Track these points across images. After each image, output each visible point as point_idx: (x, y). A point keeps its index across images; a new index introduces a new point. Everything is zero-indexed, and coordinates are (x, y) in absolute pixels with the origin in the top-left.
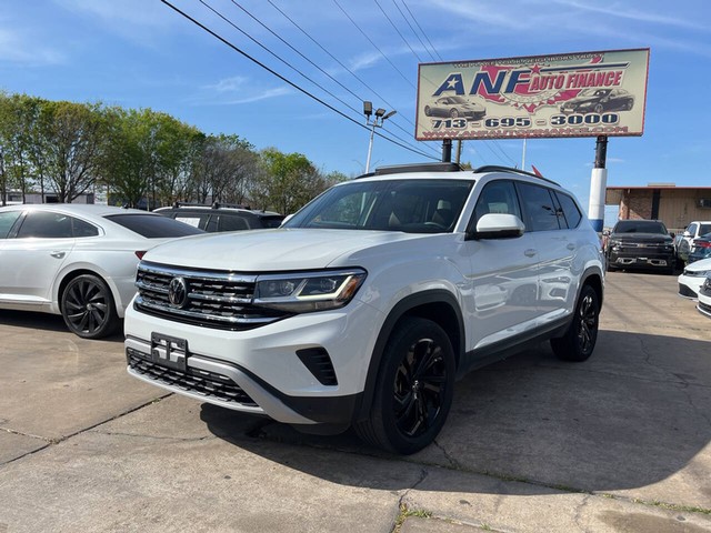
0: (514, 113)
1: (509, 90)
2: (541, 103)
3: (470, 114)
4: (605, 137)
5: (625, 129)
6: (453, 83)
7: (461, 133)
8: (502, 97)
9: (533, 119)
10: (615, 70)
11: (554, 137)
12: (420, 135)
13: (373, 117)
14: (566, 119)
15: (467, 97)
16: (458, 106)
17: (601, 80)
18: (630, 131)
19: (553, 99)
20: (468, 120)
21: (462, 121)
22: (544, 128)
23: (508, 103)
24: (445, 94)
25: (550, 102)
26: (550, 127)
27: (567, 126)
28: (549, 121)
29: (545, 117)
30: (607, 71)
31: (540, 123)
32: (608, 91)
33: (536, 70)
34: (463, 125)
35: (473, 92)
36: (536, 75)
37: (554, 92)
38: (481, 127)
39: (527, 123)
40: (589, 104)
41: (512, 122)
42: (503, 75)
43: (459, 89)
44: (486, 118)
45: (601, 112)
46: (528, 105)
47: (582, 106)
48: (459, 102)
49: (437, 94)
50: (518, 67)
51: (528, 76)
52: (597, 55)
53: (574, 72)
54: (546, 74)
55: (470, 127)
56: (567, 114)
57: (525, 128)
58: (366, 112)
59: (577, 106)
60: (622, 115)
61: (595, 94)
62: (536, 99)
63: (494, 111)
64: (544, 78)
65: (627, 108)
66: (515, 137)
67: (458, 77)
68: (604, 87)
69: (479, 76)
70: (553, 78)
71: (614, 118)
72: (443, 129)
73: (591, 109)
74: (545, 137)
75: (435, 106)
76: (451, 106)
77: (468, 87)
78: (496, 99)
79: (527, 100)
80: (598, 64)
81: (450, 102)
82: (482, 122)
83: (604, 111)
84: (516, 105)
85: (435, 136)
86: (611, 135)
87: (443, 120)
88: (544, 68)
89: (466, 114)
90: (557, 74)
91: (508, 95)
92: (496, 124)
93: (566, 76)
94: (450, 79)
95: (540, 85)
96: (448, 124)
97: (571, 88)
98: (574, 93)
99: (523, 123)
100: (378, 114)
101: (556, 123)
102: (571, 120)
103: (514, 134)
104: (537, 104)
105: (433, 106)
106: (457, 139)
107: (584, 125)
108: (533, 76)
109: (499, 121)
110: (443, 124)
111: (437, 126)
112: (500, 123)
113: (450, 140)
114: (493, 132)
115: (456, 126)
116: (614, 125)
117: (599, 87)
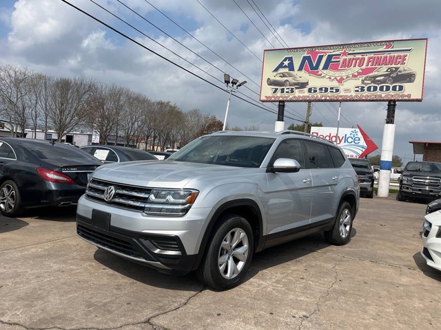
0: (328, 84)
1: (325, 67)
2: (348, 77)
3: (297, 84)
4: (395, 101)
5: (409, 95)
6: (286, 63)
7: (291, 97)
8: (320, 73)
9: (341, 88)
10: (402, 54)
11: (356, 101)
12: (263, 98)
13: (230, 85)
14: (366, 89)
15: (296, 72)
16: (290, 79)
17: (392, 60)
18: (412, 98)
19: (356, 74)
20: (296, 88)
21: (292, 89)
22: (349, 94)
23: (324, 77)
24: (281, 70)
25: (354, 76)
26: (353, 94)
27: (366, 93)
28: (353, 89)
29: (350, 86)
30: (396, 54)
31: (346, 90)
32: (397, 69)
33: (345, 54)
34: (292, 91)
35: (300, 69)
36: (345, 57)
37: (357, 69)
39: (337, 91)
40: (382, 78)
41: (326, 90)
42: (321, 58)
43: (291, 67)
44: (309, 87)
45: (391, 84)
46: (338, 78)
47: (378, 79)
48: (290, 75)
49: (276, 70)
50: (332, 52)
51: (338, 58)
52: (389, 43)
53: (372, 55)
54: (352, 57)
55: (297, 93)
56: (366, 84)
57: (336, 94)
58: (226, 82)
59: (374, 79)
60: (406, 85)
61: (387, 71)
62: (344, 74)
63: (314, 82)
64: (350, 59)
65: (411, 81)
66: (328, 101)
67: (290, 59)
68: (393, 66)
69: (305, 58)
70: (357, 59)
71: (401, 88)
72: (279, 94)
73: (384, 81)
74: (350, 101)
75: (274, 78)
76: (285, 79)
77: (297, 64)
78: (316, 74)
79: (337, 74)
80: (389, 49)
81: (284, 76)
82: (306, 90)
83: (393, 83)
84: (330, 78)
85: (273, 99)
86: (398, 100)
87: (279, 88)
88: (350, 52)
89: (295, 84)
90: (360, 56)
91: (325, 71)
92: (315, 91)
93: (366, 58)
94: (285, 60)
95: (347, 64)
96: (282, 91)
97: (369, 66)
98: (371, 70)
99: (334, 91)
100: (234, 83)
101: (358, 91)
102: (369, 89)
103: (328, 98)
104: (345, 78)
105: (272, 78)
106: (288, 101)
107: (378, 92)
108: (342, 58)
109: (318, 89)
110: (279, 91)
111: (275, 92)
112: (318, 91)
113: (283, 102)
114: (313, 97)
115: (288, 92)
116: (400, 93)
117: (390, 66)
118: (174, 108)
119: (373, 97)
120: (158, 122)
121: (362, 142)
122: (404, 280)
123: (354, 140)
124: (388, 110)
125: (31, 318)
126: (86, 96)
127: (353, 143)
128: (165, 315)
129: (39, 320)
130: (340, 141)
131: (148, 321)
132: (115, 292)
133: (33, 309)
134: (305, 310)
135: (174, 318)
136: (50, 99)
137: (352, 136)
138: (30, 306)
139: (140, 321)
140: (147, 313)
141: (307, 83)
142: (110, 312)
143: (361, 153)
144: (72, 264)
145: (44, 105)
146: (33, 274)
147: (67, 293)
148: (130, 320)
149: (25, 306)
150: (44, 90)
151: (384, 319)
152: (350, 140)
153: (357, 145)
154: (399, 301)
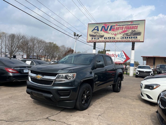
0: (111, 36)
1: (110, 30)
2: (118, 33)
4: (134, 42)
5: (139, 40)
6: (96, 28)
7: (98, 41)
8: (108, 32)
9: (116, 37)
10: (136, 25)
11: (121, 42)
12: (88, 41)
13: (76, 36)
14: (124, 38)
15: (99, 32)
17: (133, 28)
18: (140, 41)
19: (121, 32)
20: (100, 37)
22: (118, 40)
23: (109, 33)
24: (94, 31)
25: (120, 33)
26: (120, 39)
27: (124, 39)
28: (120, 38)
29: (119, 37)
30: (134, 26)
31: (118, 38)
32: (135, 31)
33: (117, 25)
34: (98, 39)
35: (101, 31)
37: (121, 31)
38: (103, 39)
39: (114, 38)
40: (130, 34)
41: (110, 38)
42: (108, 27)
43: (98, 30)
44: (104, 37)
45: (133, 36)
46: (115, 34)
47: (128, 34)
48: (98, 33)
49: (92, 31)
50: (112, 25)
51: (114, 27)
52: (132, 21)
53: (126, 26)
54: (119, 26)
55: (100, 39)
56: (124, 36)
57: (114, 40)
58: (74, 35)
59: (127, 34)
60: (138, 36)
61: (131, 31)
62: (116, 32)
63: (106, 35)
65: (140, 35)
66: (111, 42)
67: (98, 27)
68: (134, 30)
69: (103, 27)
71: (136, 37)
72: (94, 40)
74: (119, 42)
75: (92, 34)
76: (96, 34)
77: (100, 29)
78: (107, 32)
79: (114, 32)
80: (132, 24)
81: (95, 33)
84: (112, 34)
85: (92, 41)
86: (136, 42)
87: (94, 37)
88: (119, 25)
89: (99, 36)
90: (122, 26)
91: (110, 31)
92: (107, 39)
93: (124, 27)
94: (96, 27)
95: (118, 29)
96: (95, 38)
97: (125, 30)
98: (126, 31)
99: (113, 38)
100: (77, 36)
101: (122, 38)
102: (125, 38)
103: (111, 41)
104: (117, 34)
105: (91, 34)
106: (97, 42)
107: (129, 39)
108: (116, 27)
109: (107, 38)
110: (94, 38)
111: (92, 39)
112: (108, 38)
113: (95, 42)
114: (106, 40)
115: (97, 39)
116: (136, 39)
117: (132, 30)
118: (55, 44)
119: (127, 41)
120: (49, 50)
121: (125, 57)
122: (134, 103)
123: (122, 56)
124: (132, 45)
125: (7, 118)
126: (21, 40)
127: (121, 57)
128: (53, 116)
129: (10, 119)
130: (117, 57)
131: (47, 118)
132: (36, 110)
133: (8, 115)
134: (100, 113)
135: (56, 117)
136: (7, 42)
137: (121, 54)
138: (6, 115)
139: (44, 118)
140: (47, 116)
141: (104, 36)
142: (34, 116)
143: (124, 61)
144: (19, 101)
145: (5, 44)
146: (6, 105)
147: (19, 110)
148: (41, 118)
149: (5, 115)
150: (5, 38)
151: (125, 115)
152: (120, 56)
153: (123, 58)
154: (131, 110)
